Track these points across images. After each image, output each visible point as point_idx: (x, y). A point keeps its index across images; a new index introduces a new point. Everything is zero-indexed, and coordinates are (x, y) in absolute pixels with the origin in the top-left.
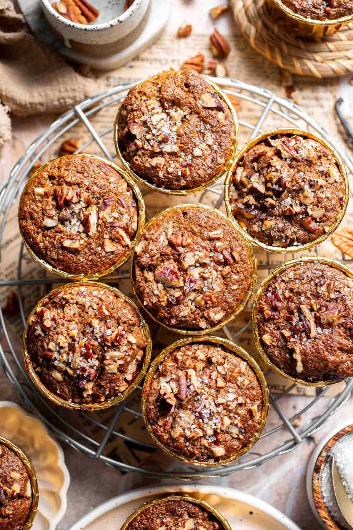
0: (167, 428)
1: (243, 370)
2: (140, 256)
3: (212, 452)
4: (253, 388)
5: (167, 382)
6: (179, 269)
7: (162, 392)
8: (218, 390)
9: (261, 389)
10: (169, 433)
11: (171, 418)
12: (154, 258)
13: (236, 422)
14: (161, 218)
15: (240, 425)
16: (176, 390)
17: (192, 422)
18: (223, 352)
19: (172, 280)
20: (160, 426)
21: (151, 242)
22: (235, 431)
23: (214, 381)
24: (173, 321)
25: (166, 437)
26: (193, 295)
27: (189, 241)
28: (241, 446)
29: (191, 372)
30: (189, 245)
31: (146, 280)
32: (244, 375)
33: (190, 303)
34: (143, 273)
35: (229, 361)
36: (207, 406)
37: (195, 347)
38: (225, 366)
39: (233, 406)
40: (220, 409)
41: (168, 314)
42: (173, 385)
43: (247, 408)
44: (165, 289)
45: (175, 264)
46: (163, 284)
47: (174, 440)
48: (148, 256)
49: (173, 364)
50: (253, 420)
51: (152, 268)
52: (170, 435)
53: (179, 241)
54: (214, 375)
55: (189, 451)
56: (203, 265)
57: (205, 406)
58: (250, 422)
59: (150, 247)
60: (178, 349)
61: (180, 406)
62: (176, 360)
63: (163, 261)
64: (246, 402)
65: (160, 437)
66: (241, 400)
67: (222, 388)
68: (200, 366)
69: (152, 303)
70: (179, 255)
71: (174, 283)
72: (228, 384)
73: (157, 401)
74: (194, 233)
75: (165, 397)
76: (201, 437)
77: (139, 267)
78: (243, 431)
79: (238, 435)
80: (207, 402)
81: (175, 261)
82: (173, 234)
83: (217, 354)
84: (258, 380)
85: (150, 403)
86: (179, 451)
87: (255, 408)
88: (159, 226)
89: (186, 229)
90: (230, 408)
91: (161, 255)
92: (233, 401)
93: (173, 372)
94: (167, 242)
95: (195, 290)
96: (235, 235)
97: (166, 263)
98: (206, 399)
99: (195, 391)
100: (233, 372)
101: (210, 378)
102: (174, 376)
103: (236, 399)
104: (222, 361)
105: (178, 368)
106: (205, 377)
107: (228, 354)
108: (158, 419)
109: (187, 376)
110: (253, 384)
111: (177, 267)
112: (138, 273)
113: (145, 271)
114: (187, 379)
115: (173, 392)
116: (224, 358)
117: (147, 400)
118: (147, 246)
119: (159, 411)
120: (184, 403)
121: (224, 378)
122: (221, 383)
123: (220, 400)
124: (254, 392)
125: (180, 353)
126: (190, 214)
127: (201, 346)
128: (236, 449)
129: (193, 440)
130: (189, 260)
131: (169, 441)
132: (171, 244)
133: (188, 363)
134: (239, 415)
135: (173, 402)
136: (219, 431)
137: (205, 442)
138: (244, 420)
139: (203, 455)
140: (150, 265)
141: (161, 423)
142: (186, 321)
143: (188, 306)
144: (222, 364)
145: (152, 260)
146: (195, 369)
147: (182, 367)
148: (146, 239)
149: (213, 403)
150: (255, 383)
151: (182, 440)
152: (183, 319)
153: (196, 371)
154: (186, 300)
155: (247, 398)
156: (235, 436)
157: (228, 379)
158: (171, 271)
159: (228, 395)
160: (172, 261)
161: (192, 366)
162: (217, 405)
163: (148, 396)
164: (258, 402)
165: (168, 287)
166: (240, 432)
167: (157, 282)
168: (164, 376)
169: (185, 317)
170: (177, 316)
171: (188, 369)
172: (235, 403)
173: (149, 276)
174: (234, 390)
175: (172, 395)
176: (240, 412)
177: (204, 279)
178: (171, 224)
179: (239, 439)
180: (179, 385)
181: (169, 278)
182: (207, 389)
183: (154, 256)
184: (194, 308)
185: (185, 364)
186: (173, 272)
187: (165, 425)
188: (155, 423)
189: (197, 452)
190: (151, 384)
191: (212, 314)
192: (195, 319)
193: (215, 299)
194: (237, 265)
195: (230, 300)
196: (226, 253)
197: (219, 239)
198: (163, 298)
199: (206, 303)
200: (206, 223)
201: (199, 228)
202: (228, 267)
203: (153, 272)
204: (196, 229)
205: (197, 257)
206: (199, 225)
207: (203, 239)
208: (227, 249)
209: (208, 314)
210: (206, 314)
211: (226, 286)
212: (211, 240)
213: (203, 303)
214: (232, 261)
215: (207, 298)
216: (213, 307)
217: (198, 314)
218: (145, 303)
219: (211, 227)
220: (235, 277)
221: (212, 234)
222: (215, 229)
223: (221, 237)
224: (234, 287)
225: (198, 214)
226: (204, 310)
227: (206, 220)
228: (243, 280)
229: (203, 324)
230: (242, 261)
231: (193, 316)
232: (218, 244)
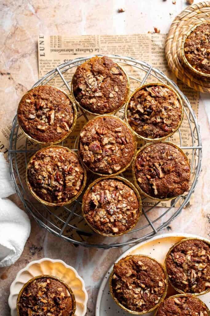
0: (93, 216)
1: (131, 194)
2: (82, 138)
3: (112, 230)
4: (135, 203)
5: (95, 195)
6: (100, 145)
7: (92, 199)
8: (119, 201)
9: (139, 204)
10: (93, 218)
11: (95, 212)
12: (89, 139)
13: (125, 217)
14: (93, 121)
15: (127, 219)
16: (99, 199)
17: (104, 215)
18: (123, 185)
19: (97, 150)
20: (90, 215)
21: (88, 132)
22: (124, 221)
23: (117, 197)
24: (97, 170)
25: (92, 220)
26: (107, 158)
27: (106, 132)
28: (126, 229)
29: (107, 191)
30: (105, 134)
31: (85, 150)
32: (131, 196)
33: (105, 161)
34: (83, 146)
35: (125, 189)
36: (113, 208)
37: (110, 180)
38: (123, 190)
39: (125, 209)
40: (118, 210)
41: (94, 166)
42: (98, 196)
43: (132, 212)
44: (93, 154)
45: (99, 143)
46: (93, 152)
47: (95, 222)
48: (86, 138)
49: (99, 187)
50: (133, 218)
51: (88, 144)
52: (94, 220)
53: (101, 132)
54: (117, 194)
55: (102, 228)
56: (112, 144)
57: (111, 208)
58: (132, 218)
59: (87, 134)
60: (102, 180)
61: (100, 206)
62: (101, 185)
63: (93, 141)
64: (131, 209)
65: (88, 220)
66: (129, 207)
67: (121, 201)
68: (112, 189)
69: (87, 160)
70: (101, 138)
71: (98, 152)
72: (124, 199)
73: (89, 203)
74: (108, 129)
75: (94, 201)
76: (108, 222)
77: (82, 143)
78: (128, 222)
79: (125, 224)
80: (113, 206)
81: (99, 141)
82: (98, 128)
83: (120, 185)
84: (138, 199)
85: (86, 204)
86: (97, 227)
87: (135, 212)
88: (92, 125)
89: (104, 126)
90: (123, 210)
91: (92, 138)
92: (125, 207)
93: (99, 190)
94: (95, 132)
95: (107, 156)
96: (128, 130)
97: (95, 142)
98: (113, 205)
99: (108, 200)
100: (126, 194)
101: (116, 195)
102: (99, 193)
103: (127, 207)
104: (122, 188)
105: (101, 189)
106: (113, 195)
107: (125, 186)
108: (89, 211)
109: (105, 193)
110: (135, 201)
111: (99, 144)
112: (81, 146)
113: (85, 145)
114: (105, 194)
115: (97, 200)
116: (123, 187)
117: (85, 202)
118: (86, 133)
119: (90, 208)
120: (102, 205)
121: (122, 196)
122: (120, 198)
123: (119, 206)
124: (135, 205)
125: (103, 182)
126: (107, 119)
127: (113, 180)
128: (123, 230)
129: (103, 224)
130: (106, 141)
131: (93, 222)
132: (97, 133)
133: (106, 187)
134: (127, 214)
135: (97, 204)
136: (117, 220)
137: (109, 225)
138: (129, 217)
139: (108, 231)
140: (87, 143)
141: (90, 213)
142: (103, 170)
143: (104, 163)
144: (122, 190)
145: (88, 140)
146: (109, 190)
147: (103, 189)
148: (86, 130)
149: (115, 207)
150: (136, 201)
151: (99, 222)
152: (101, 169)
153: (109, 191)
154: (103, 160)
155: (131, 207)
156: (124, 224)
157: (124, 197)
158: (97, 146)
159: (123, 204)
160: (97, 141)
161: (108, 189)
162: (117, 208)
163: (86, 200)
164: (136, 210)
165: (95, 153)
166: (126, 222)
167: (90, 151)
168: (94, 192)
169: (102, 168)
170: (98, 167)
171: (106, 190)
172: (126, 208)
173: (86, 147)
174: (126, 203)
175: (97, 201)
176: (127, 213)
177: (112, 151)
178: (98, 124)
179: (125, 226)
180: (101, 197)
181: (96, 149)
182: (113, 200)
183: (89, 138)
184: (106, 164)
185: (105, 188)
186: (97, 147)
187: (92, 214)
188: (87, 213)
189: (105, 229)
190: (88, 195)
191: (115, 167)
192: (107, 169)
193: (116, 160)
194: (128, 145)
195: (124, 161)
196: (123, 139)
197: (120, 132)
198: (92, 158)
199: (112, 162)
200: (114, 124)
201: (111, 126)
202: (123, 145)
203: (88, 146)
204: (109, 127)
205: (109, 140)
206: (111, 125)
207: (113, 132)
208: (123, 137)
209: (113, 167)
210: (112, 167)
211: (123, 154)
212: (116, 132)
213: (111, 162)
214: (125, 143)
215: (113, 160)
216: (116, 164)
217: (108, 167)
218: (84, 160)
219: (117, 126)
220: (127, 150)
221: (117, 129)
222: (118, 127)
223: (121, 131)
224: (126, 155)
225: (111, 120)
226: (111, 165)
227: (114, 123)
228: (130, 152)
229: (110, 172)
230: (130, 143)
231: (106, 168)
232: (119, 134)
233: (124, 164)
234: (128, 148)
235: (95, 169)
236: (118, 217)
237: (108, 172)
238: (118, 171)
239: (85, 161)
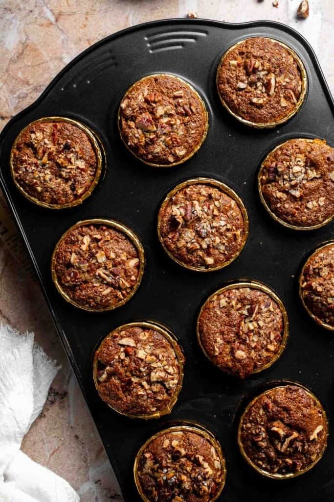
0: (174, 240)
1: (233, 206)
2: (125, 110)
3: (204, 261)
4: (238, 219)
5: (178, 209)
6: (153, 119)
7: (173, 214)
8: (214, 216)
9: (244, 221)
10: (175, 243)
11: (178, 234)
12: (135, 111)
13: (224, 241)
14: (139, 84)
15: (226, 244)
16: (183, 214)
17: (193, 238)
18: (219, 192)
19: (148, 126)
20: (170, 239)
21: (133, 100)
22: (222, 248)
23: (212, 211)
24: (150, 156)
25: (173, 246)
26: (163, 137)
27: (160, 98)
28: (225, 260)
29: (196, 202)
30: (159, 101)
31: (130, 127)
32: (233, 209)
33: (161, 143)
34: (127, 122)
35: (223, 199)
36: (205, 227)
38: (220, 201)
39: (223, 229)
40: (214, 231)
41: (146, 151)
42: (182, 211)
43: (234, 233)
44: (143, 133)
45: (150, 116)
46: (142, 129)
47: (178, 249)
48: (130, 109)
49: (183, 196)
50: (235, 242)
51: (133, 118)
52: (176, 245)
53: (153, 99)
54: (212, 207)
55: (189, 258)
56: (171, 115)
57: (203, 227)
58: (234, 243)
59: (132, 103)
61: (186, 225)
62: (185, 194)
63: (141, 113)
64: (232, 228)
65: (168, 246)
66: (229, 226)
67: (217, 216)
68: (202, 199)
69: (134, 143)
70: (153, 108)
71: (150, 128)
72: (221, 214)
73: (169, 220)
74: (163, 93)
75: (176, 217)
76: (198, 249)
77: (124, 118)
78: (228, 249)
79: (224, 251)
80: (205, 224)
81: (150, 113)
82: (148, 94)
83: (215, 193)
84: (242, 214)
85: (164, 222)
86: (181, 258)
87: (238, 233)
88: (138, 89)
89: (157, 90)
90: (221, 231)
91: (140, 109)
92: (223, 226)
93: (183, 201)
94: (144, 100)
95: (165, 134)
96: (193, 95)
97: (144, 114)
98: (204, 222)
99: (197, 215)
100: (225, 206)
101: (209, 208)
102: (183, 205)
103: (226, 225)
104: (219, 198)
105: (186, 199)
106: (205, 207)
107: (223, 194)
108: (168, 234)
109: (193, 205)
110: (238, 217)
111: (151, 117)
112: (124, 122)
113: (129, 121)
114: (192, 207)
115: (181, 215)
116: (220, 196)
117: (162, 221)
118: (129, 103)
119: (170, 228)
120: (189, 223)
121: (219, 209)
122: (216, 212)
123: (215, 224)
124: (239, 222)
125: (189, 189)
126: (160, 80)
128: (221, 261)
129: (191, 251)
130: (160, 111)
131: (175, 249)
132: (147, 101)
133: (194, 196)
134: (226, 237)
135: (181, 221)
136: (211, 246)
137: (200, 253)
138: (230, 241)
139: (198, 262)
140: (132, 116)
141: (170, 236)
142: (159, 156)
143: (159, 145)
144: (218, 200)
145: (133, 112)
146: (198, 201)
147: (189, 198)
148: (129, 98)
149: (209, 226)
150: (240, 216)
151: (184, 250)
152: (157, 155)
153: (199, 203)
154: (159, 142)
155: (233, 225)
156: (222, 251)
157: (221, 210)
158: (147, 120)
159: (221, 222)
160: (148, 113)
161: (197, 199)
162: (212, 228)
163: (163, 217)
164: (241, 230)
165: (146, 131)
166: (226, 249)
167: (137, 128)
168: (176, 204)
169: (158, 153)
170: (152, 153)
171: (194, 200)
172: (225, 228)
173: (132, 124)
174: (225, 219)
175: (181, 217)
176: (227, 235)
177: (172, 125)
178: (147, 87)
179: (224, 254)
180: (186, 210)
181: (146, 125)
182: (205, 215)
183: (135, 109)
184: (164, 147)
185: (192, 197)
186: (148, 121)
187: (173, 238)
188: (166, 236)
189: (194, 260)
190: (165, 209)
191: (177, 152)
192: (165, 155)
193: (179, 141)
194: (194, 116)
195: (190, 141)
196: (187, 108)
197: (181, 97)
198: (142, 139)
199: (173, 143)
200: (172, 86)
201: (167, 90)
202: (188, 117)
203: (134, 121)
204: (165, 90)
205: (165, 109)
206: (167, 88)
207: (170, 97)
208: (186, 104)
209: (175, 151)
210: (172, 151)
211: (187, 131)
212: (175, 97)
213: (171, 142)
214: (191, 113)
215: (174, 139)
216: (178, 146)
217: (167, 151)
218: (129, 144)
219: (175, 89)
220: (193, 124)
221: (176, 93)
222: (178, 90)
223: (182, 95)
224: (193, 132)
225: (165, 80)
226: (171, 148)
227: (171, 84)
228: (198, 127)
229: (171, 159)
230: (198, 113)
231: (163, 152)
232: (180, 100)
233: (191, 147)
234: (195, 121)
235: (147, 156)
236: (214, 241)
237: (168, 160)
238: (183, 157)
239: (131, 145)
